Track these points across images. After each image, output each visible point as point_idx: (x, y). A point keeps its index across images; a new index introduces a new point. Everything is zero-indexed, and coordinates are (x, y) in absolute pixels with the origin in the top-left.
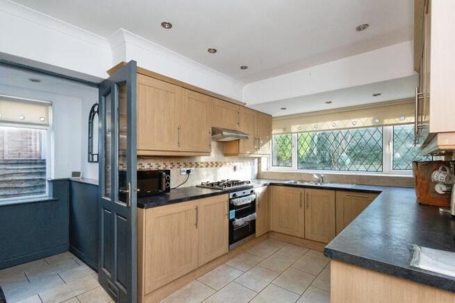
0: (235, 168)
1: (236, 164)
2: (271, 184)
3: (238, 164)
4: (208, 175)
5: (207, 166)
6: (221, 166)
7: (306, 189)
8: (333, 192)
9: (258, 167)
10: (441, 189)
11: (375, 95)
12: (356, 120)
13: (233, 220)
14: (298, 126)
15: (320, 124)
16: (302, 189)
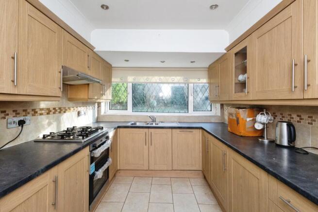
0: (79, 114)
1: (79, 109)
2: (119, 127)
3: (82, 109)
4: (50, 124)
5: (48, 114)
6: (65, 112)
7: (150, 130)
8: (171, 130)
9: (98, 111)
10: (259, 126)
11: (192, 62)
12: (174, 77)
13: (94, 174)
14: (133, 77)
15: (150, 77)
16: (146, 130)
